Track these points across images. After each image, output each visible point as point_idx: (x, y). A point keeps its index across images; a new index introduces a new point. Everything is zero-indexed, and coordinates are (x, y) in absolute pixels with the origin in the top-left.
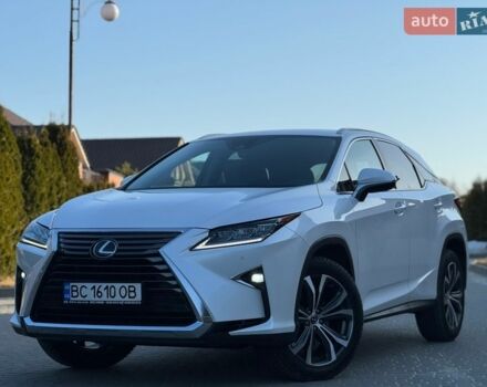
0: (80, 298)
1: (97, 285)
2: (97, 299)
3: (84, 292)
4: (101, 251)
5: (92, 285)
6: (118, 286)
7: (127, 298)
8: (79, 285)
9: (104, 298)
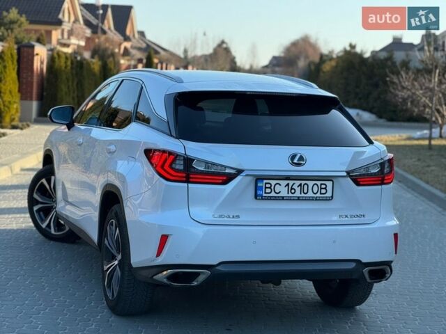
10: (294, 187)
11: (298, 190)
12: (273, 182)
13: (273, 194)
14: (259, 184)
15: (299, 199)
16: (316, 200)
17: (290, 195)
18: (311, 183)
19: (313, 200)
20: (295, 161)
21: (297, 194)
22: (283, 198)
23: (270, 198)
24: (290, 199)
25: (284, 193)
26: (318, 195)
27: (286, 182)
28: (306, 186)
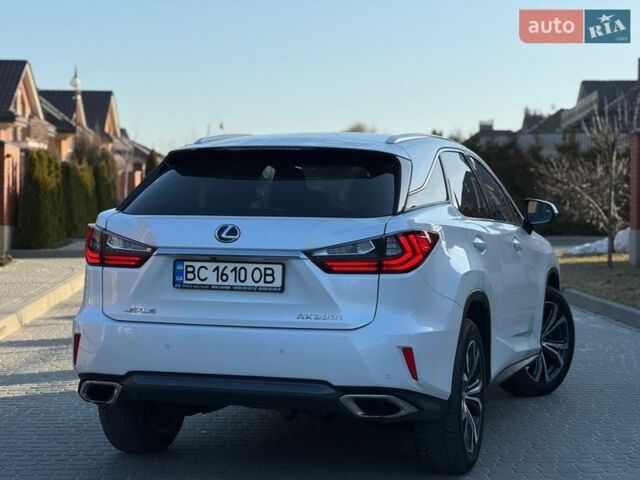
10: (227, 271)
11: (232, 276)
12: (197, 265)
13: (197, 281)
14: (179, 268)
15: (232, 288)
16: (257, 291)
17: (220, 283)
18: (250, 267)
19: (253, 291)
20: (224, 235)
21: (231, 282)
22: (210, 287)
23: (193, 287)
24: (219, 289)
25: (212, 280)
26: (261, 284)
27: (215, 265)
28: (243, 271)
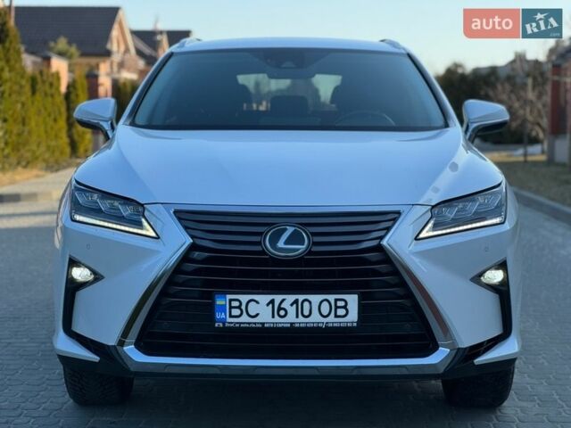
0: (244, 318)
1: (278, 298)
2: (277, 319)
3: (253, 309)
4: (281, 244)
5: (269, 298)
6: (315, 299)
7: (331, 319)
8: (244, 298)
9: (291, 318)
